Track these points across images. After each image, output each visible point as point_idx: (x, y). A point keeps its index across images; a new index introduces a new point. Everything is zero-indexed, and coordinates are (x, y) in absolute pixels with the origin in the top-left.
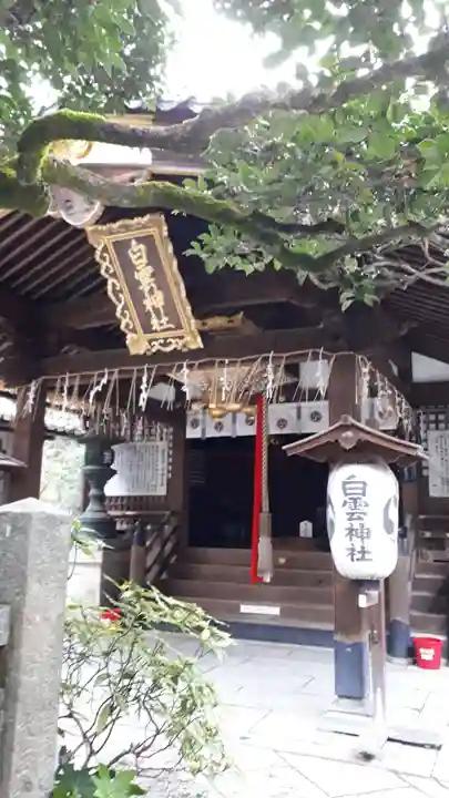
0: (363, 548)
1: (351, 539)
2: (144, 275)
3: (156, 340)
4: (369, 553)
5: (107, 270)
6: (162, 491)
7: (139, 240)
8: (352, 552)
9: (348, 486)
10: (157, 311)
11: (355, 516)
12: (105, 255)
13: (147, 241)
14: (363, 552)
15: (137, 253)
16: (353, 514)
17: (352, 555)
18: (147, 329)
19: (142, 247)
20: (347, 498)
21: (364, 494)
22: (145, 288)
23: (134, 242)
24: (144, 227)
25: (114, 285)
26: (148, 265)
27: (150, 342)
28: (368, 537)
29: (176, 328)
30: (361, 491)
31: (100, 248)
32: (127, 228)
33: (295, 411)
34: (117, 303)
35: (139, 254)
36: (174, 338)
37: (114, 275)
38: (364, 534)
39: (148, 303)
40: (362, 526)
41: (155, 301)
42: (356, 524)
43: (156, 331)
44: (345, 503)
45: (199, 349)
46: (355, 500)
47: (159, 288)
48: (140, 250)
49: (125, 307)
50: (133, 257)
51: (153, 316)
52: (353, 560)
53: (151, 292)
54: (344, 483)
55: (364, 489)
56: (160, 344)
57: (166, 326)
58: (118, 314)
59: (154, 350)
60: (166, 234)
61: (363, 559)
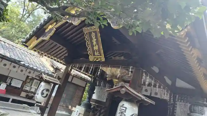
2: (94, 41)
3: (96, 58)
5: (86, 39)
10: (96, 50)
13: (95, 32)
19: (94, 34)
24: (95, 29)
26: (95, 38)
29: (100, 56)
31: (85, 33)
32: (91, 29)
34: (88, 47)
36: (99, 58)
37: (88, 40)
41: (96, 48)
43: (96, 56)
45: (104, 62)
47: (97, 45)
49: (90, 49)
50: (92, 36)
53: (95, 45)
57: (98, 54)
58: (88, 50)
59: (95, 60)
60: (99, 31)
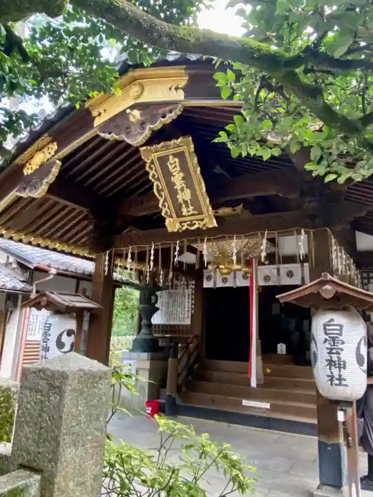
0: (340, 376)
1: (330, 369)
2: (178, 179)
3: (185, 222)
4: (345, 380)
5: (154, 176)
6: (188, 322)
7: (175, 155)
8: (332, 378)
9: (328, 328)
10: (186, 202)
11: (334, 351)
12: (152, 166)
13: (180, 155)
14: (340, 379)
15: (174, 164)
16: (332, 349)
17: (332, 380)
18: (179, 215)
19: (176, 160)
20: (327, 337)
21: (341, 335)
22: (178, 187)
23: (171, 157)
24: (179, 146)
25: (158, 187)
26: (180, 172)
27: (181, 223)
28: (344, 368)
29: (199, 214)
30: (338, 332)
31: (149, 162)
32: (167, 147)
33: (275, 271)
34: (160, 198)
35: (174, 165)
36: (197, 220)
37: (158, 179)
38: (341, 365)
39: (180, 197)
40: (339, 358)
41: (184, 196)
42: (335, 358)
43: (185, 216)
44: (326, 340)
45: (214, 228)
46: (334, 339)
47: (187, 187)
48: (175, 162)
49: (165, 201)
50: (171, 167)
51: (184, 205)
52: (332, 384)
53: (182, 190)
54: (325, 325)
55: (341, 330)
56: (188, 225)
57: (192, 212)
58: (160, 205)
59: (184, 229)
60: (193, 149)
61: (340, 384)
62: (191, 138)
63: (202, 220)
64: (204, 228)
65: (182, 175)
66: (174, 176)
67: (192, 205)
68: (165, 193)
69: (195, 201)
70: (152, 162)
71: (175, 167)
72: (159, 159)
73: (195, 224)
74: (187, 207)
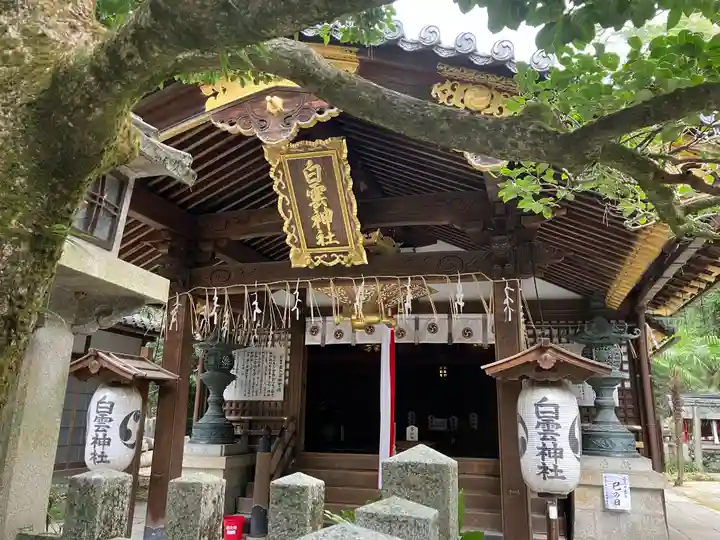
2: (316, 194)
7: (315, 161)
12: (280, 172)
15: (312, 173)
22: (315, 206)
23: (309, 162)
24: (325, 149)
25: (285, 201)
27: (313, 255)
29: (342, 245)
31: (275, 165)
32: (307, 149)
35: (313, 174)
36: (338, 254)
37: (286, 192)
39: (316, 220)
47: (329, 207)
48: (315, 170)
49: (292, 222)
50: (307, 176)
51: (320, 232)
56: (324, 259)
57: (331, 242)
59: (316, 264)
60: (345, 156)
62: (344, 141)
63: (346, 253)
64: (348, 265)
65: (323, 188)
66: (310, 189)
67: (332, 232)
68: (294, 213)
69: (338, 226)
70: (280, 166)
71: (314, 176)
72: (291, 163)
73: (335, 258)
74: (326, 234)
